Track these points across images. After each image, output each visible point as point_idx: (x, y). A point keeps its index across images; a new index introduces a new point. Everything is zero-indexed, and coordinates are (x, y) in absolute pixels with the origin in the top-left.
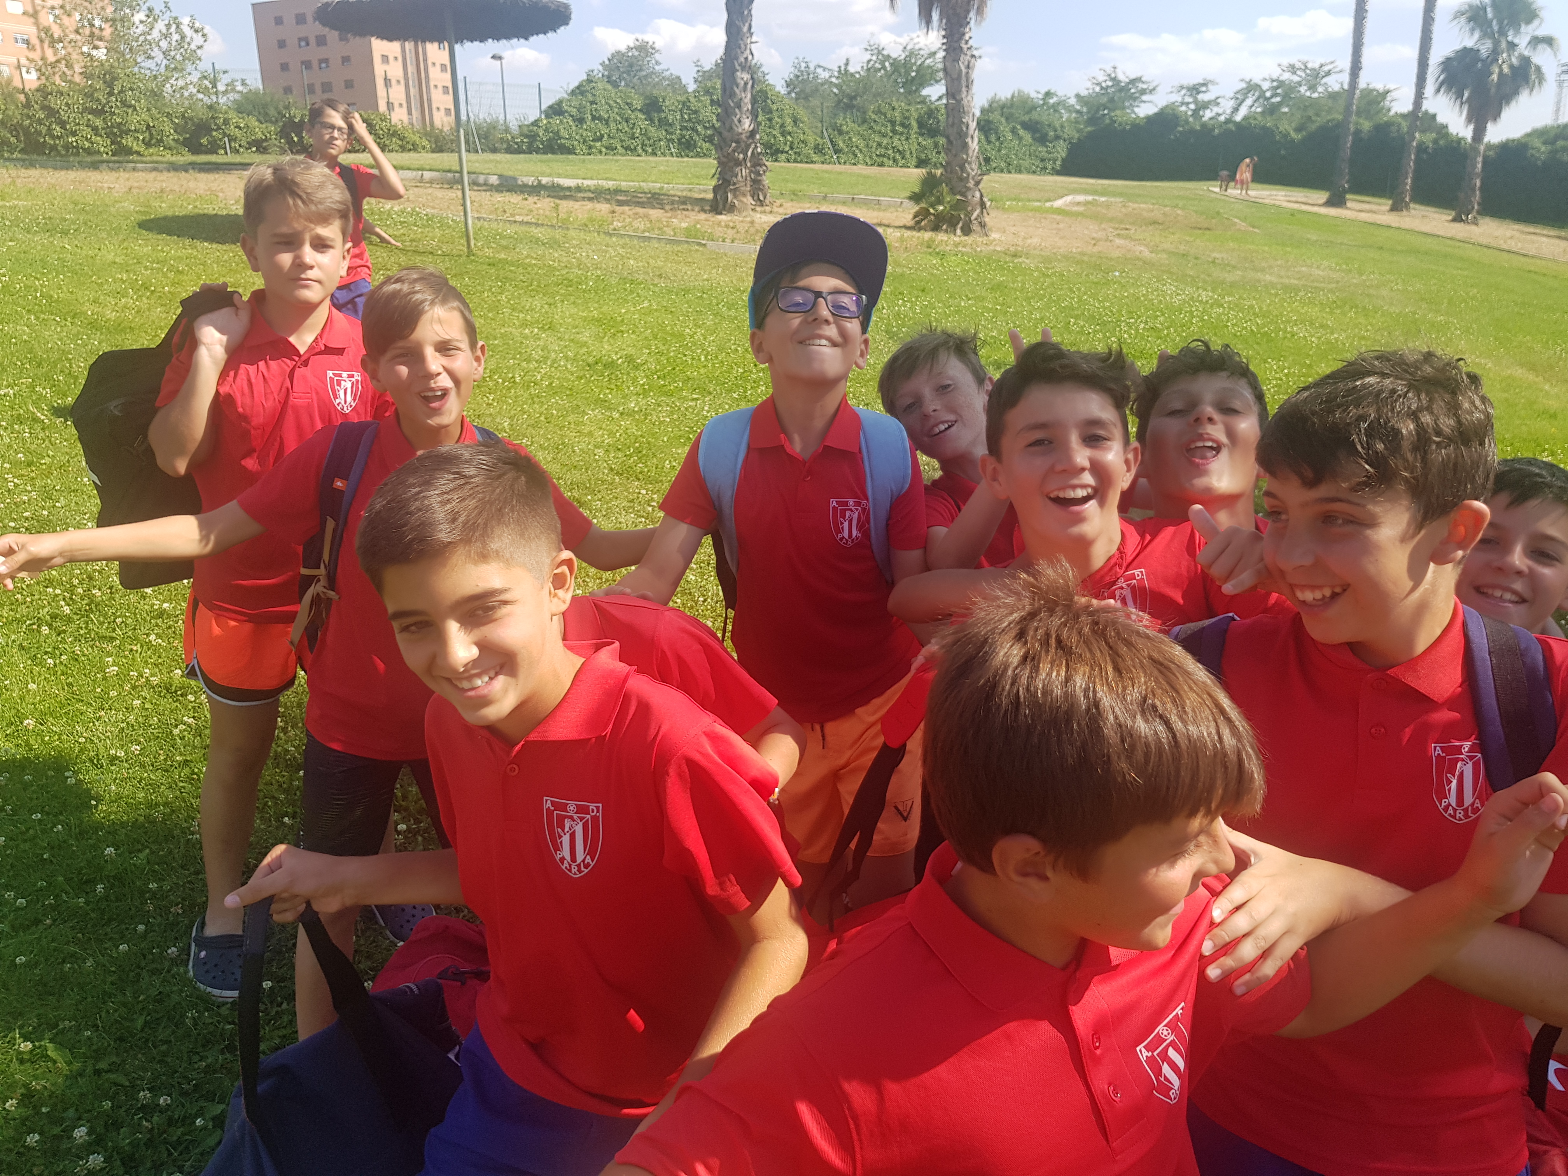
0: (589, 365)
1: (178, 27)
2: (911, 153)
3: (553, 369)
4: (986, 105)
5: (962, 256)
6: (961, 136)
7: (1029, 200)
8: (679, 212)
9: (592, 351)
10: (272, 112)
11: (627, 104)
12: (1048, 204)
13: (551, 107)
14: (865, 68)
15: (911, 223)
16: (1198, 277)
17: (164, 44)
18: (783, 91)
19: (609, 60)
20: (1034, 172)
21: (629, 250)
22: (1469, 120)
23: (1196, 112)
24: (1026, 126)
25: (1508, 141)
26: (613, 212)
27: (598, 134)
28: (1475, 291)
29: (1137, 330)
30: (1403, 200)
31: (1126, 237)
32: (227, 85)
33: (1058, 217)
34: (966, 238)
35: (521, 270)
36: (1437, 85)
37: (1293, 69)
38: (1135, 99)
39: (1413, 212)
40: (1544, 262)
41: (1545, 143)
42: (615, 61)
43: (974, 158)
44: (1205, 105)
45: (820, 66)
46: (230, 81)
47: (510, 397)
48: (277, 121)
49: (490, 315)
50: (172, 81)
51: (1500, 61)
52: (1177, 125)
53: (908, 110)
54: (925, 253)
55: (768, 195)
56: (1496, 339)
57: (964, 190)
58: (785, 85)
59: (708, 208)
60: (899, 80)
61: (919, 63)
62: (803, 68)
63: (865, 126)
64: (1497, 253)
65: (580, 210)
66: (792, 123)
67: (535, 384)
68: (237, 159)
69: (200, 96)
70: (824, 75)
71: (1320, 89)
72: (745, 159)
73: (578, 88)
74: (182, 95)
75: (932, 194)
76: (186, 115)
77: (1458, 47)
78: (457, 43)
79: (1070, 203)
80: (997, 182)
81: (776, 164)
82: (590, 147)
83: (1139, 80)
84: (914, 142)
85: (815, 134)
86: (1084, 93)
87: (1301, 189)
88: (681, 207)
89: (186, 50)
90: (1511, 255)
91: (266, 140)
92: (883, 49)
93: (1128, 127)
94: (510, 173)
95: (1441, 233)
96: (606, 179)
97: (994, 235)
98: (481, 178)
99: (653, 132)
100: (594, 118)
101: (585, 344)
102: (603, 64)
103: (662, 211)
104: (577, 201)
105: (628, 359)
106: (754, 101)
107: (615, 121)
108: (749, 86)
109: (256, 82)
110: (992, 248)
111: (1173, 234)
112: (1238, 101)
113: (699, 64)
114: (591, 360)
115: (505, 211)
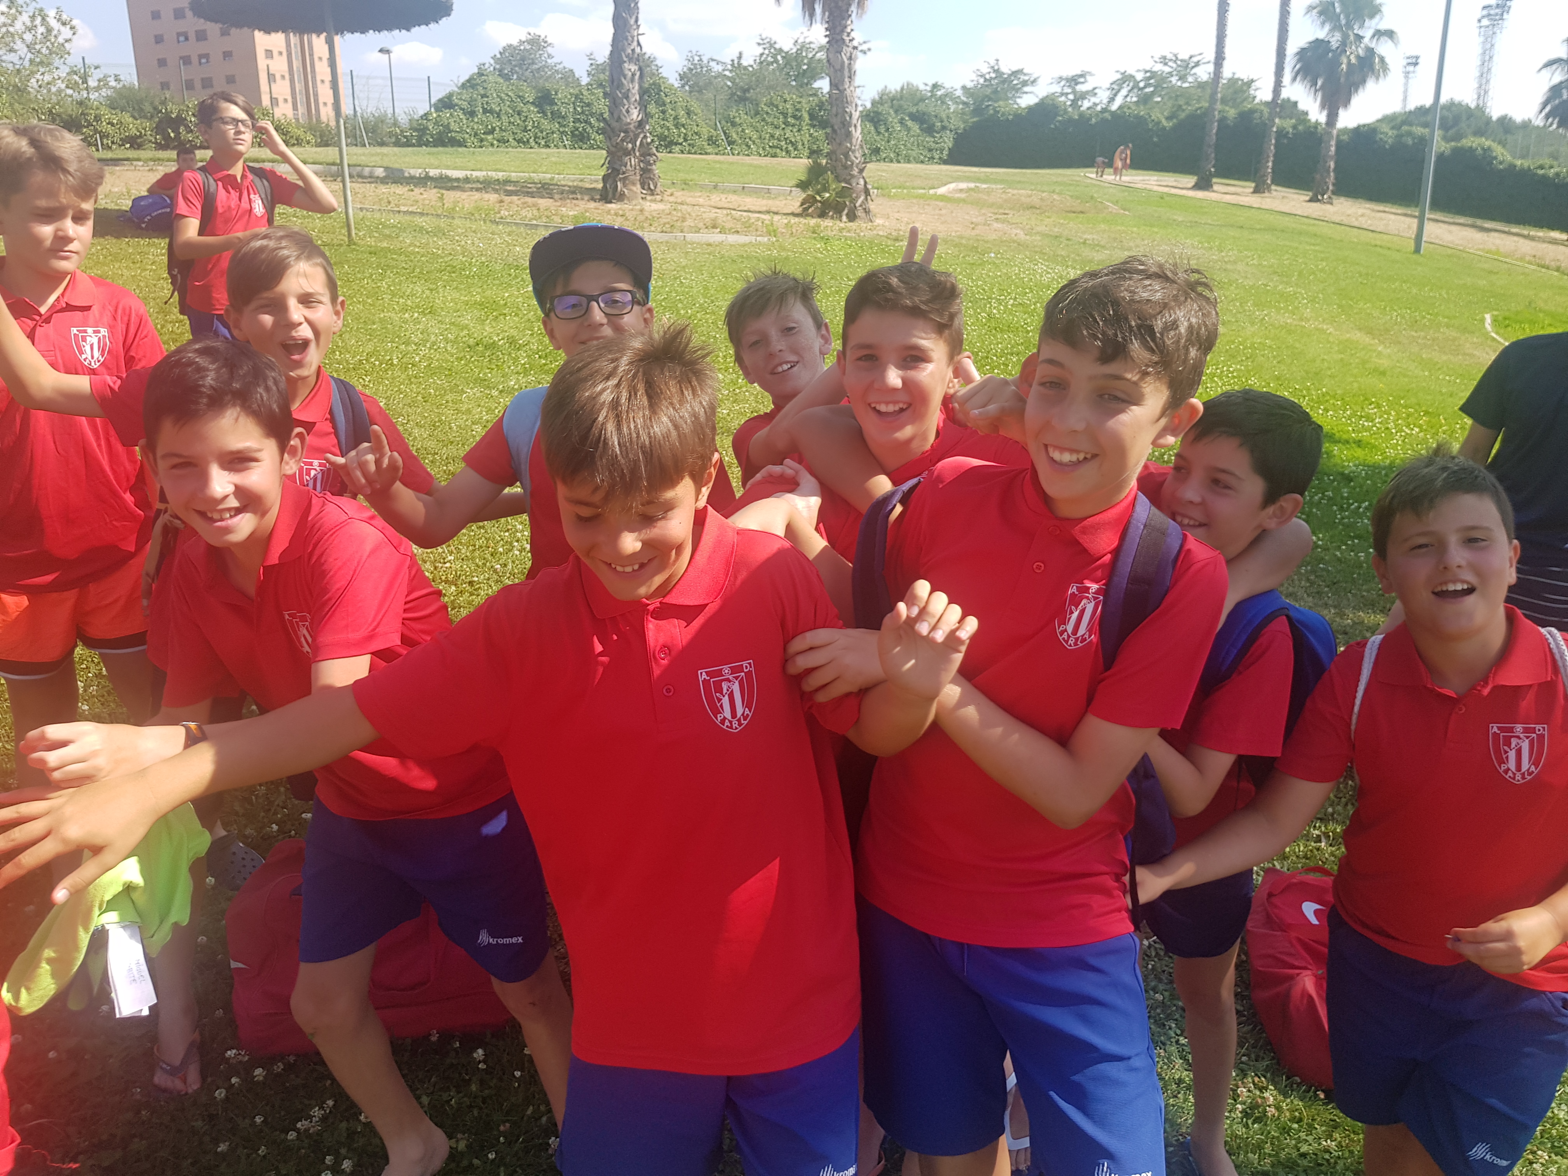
0: (469, 347)
1: (43, 19)
2: (803, 144)
3: (432, 351)
4: (877, 98)
5: (846, 239)
6: (844, 125)
7: (913, 188)
8: (568, 201)
9: (473, 333)
10: (148, 108)
11: (519, 97)
12: (932, 192)
13: (440, 100)
14: (758, 61)
15: (799, 210)
16: (1068, 256)
17: (28, 37)
18: (677, 84)
19: (500, 53)
20: (922, 162)
21: (516, 238)
22: (1323, 106)
23: (1074, 102)
24: (913, 117)
25: (1359, 127)
26: (501, 201)
27: (490, 127)
28: (1324, 264)
29: (1006, 306)
30: (1264, 182)
31: (1003, 222)
32: (99, 81)
33: (941, 204)
34: (851, 224)
35: (403, 257)
36: (1294, 74)
37: (1164, 60)
38: (1017, 90)
39: (1274, 193)
40: (1389, 237)
41: (1393, 128)
42: (507, 54)
43: (857, 147)
44: (1083, 96)
45: (713, 60)
46: (102, 76)
47: (387, 379)
48: (152, 116)
49: (369, 301)
50: (38, 76)
51: (1348, 53)
52: (1057, 115)
53: (799, 103)
54: (810, 237)
55: (659, 184)
56: (1340, 306)
57: (848, 177)
58: (678, 78)
59: (598, 197)
60: (791, 73)
61: (810, 55)
62: (696, 62)
63: (758, 118)
64: (1347, 228)
65: (467, 200)
66: (686, 116)
67: (413, 365)
68: (109, 155)
69: (69, 92)
70: (717, 68)
71: (1190, 79)
72: (633, 149)
73: (468, 81)
74: (49, 91)
75: (818, 183)
76: (54, 111)
77: (1311, 38)
78: (337, 34)
79: (954, 190)
80: (883, 171)
81: (670, 155)
82: (482, 140)
83: (1020, 71)
84: (806, 134)
85: (709, 126)
86: (970, 85)
87: (1171, 174)
88: (571, 196)
89: (53, 44)
90: (1360, 231)
91: (141, 136)
92: (775, 43)
93: (1011, 117)
94: (397, 166)
95: (1299, 212)
96: (495, 170)
97: (879, 221)
98: (367, 171)
99: (545, 124)
100: (485, 111)
101: (466, 327)
102: (494, 57)
103: (551, 200)
104: (464, 191)
105: (510, 341)
106: (643, 92)
107: (507, 113)
108: (637, 77)
109: (130, 76)
110: (875, 232)
111: (1049, 217)
112: (1114, 92)
113: (592, 57)
114: (472, 342)
115: (389, 202)
